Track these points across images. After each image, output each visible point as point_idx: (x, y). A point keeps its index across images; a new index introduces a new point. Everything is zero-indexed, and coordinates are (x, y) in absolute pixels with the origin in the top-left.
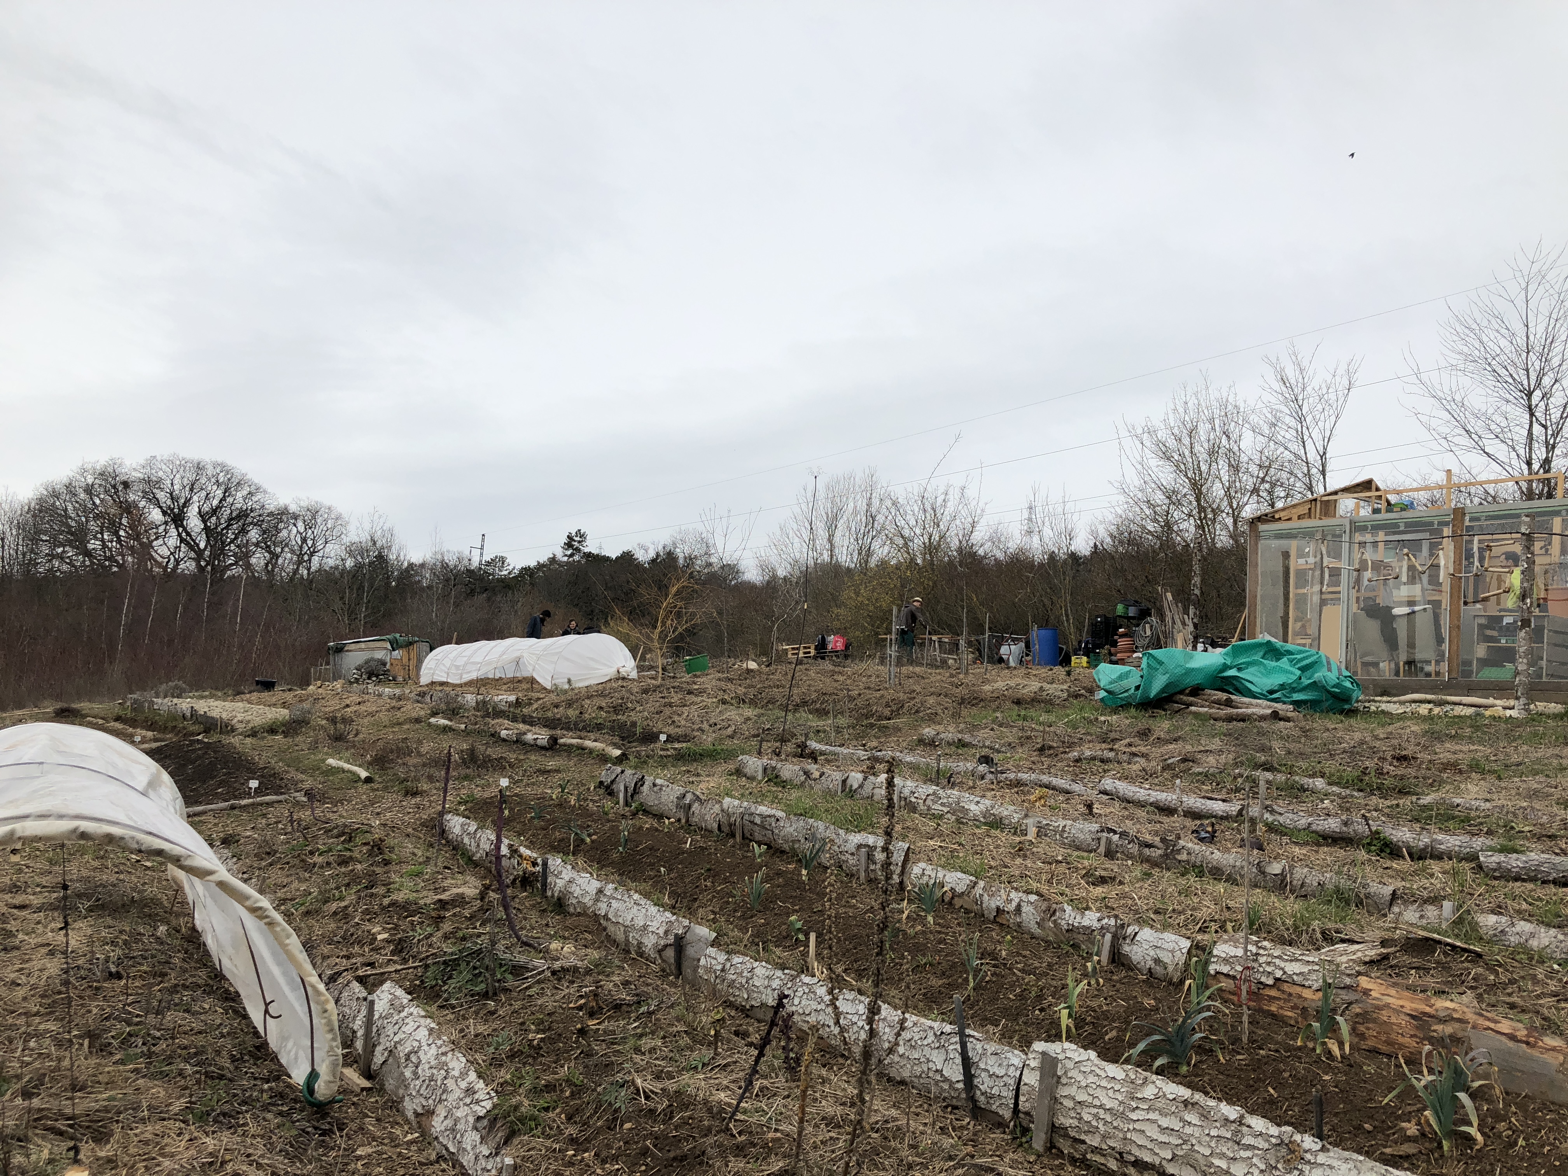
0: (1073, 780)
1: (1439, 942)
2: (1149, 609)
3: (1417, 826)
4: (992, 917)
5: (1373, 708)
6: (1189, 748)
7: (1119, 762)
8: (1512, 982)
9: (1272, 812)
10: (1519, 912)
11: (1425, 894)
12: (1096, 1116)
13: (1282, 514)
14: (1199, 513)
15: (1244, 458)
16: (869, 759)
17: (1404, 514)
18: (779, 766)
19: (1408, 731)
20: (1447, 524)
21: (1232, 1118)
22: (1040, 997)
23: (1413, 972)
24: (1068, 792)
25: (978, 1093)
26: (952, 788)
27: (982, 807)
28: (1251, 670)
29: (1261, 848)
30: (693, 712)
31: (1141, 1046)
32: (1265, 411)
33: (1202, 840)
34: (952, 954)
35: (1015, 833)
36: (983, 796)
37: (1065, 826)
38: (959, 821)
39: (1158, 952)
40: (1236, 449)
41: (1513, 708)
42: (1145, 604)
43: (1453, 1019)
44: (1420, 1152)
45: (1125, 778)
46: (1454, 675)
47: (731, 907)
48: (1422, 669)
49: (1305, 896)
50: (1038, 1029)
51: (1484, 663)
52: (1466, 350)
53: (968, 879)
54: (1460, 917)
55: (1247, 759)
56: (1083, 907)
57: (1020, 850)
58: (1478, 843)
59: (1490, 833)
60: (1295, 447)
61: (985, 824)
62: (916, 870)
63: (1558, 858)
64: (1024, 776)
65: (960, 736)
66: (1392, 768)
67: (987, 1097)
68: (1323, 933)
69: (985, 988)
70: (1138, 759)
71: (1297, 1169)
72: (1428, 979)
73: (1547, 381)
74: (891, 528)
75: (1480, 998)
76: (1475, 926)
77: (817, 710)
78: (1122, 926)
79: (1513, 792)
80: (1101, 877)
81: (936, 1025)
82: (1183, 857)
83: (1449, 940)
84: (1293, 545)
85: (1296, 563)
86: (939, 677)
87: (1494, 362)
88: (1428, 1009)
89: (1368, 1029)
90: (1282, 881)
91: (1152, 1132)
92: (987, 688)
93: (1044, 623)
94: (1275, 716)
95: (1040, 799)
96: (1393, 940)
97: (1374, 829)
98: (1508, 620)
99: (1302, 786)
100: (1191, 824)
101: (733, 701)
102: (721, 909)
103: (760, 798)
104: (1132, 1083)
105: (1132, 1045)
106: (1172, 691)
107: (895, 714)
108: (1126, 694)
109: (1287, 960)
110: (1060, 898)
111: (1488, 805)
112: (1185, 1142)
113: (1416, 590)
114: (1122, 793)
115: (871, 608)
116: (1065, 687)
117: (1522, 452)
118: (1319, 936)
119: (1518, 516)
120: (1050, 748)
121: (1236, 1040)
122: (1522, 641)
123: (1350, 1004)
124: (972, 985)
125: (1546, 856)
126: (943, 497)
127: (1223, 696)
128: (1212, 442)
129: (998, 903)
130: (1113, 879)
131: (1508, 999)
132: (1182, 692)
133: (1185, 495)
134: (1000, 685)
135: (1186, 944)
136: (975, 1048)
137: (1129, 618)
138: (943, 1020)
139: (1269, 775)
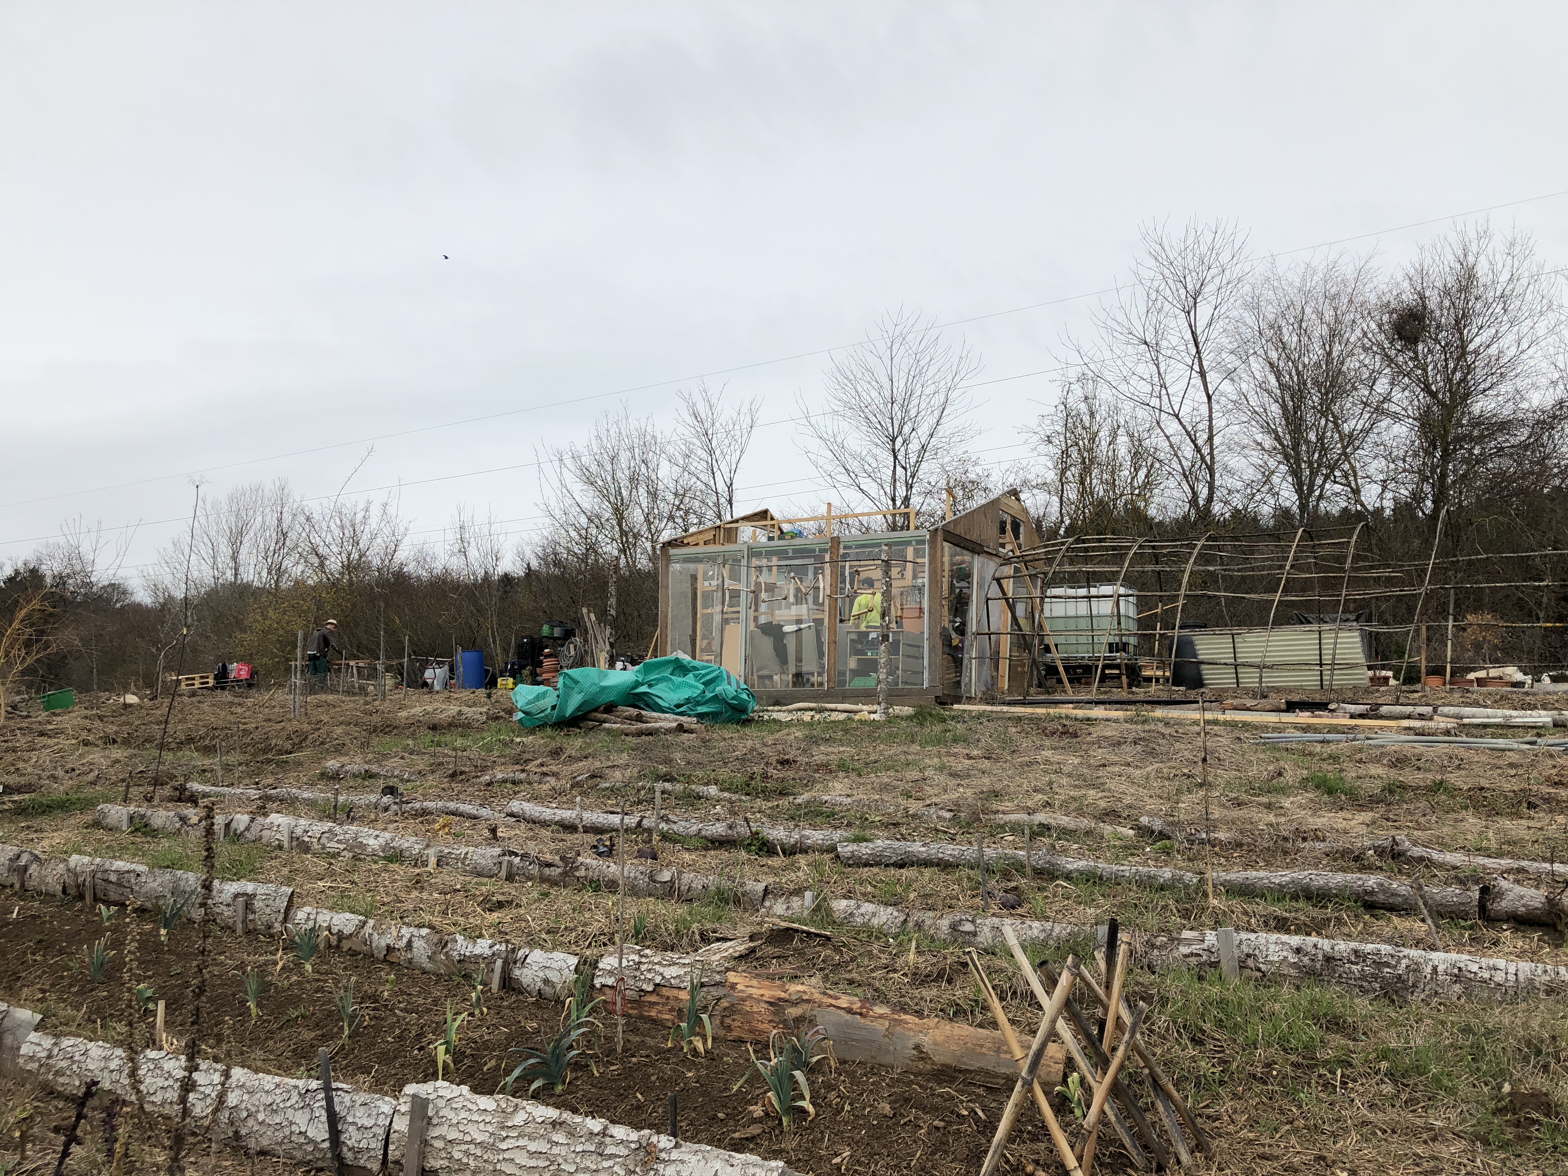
0: (480, 805)
1: (796, 931)
2: (573, 630)
3: (791, 824)
4: (382, 956)
5: (766, 717)
6: (598, 764)
7: (530, 783)
8: (853, 959)
9: (668, 821)
10: (864, 895)
11: (792, 886)
12: (467, 1153)
13: (690, 540)
14: (621, 537)
15: (661, 486)
16: (260, 798)
17: (794, 542)
18: (149, 813)
19: (792, 737)
20: (826, 551)
21: (596, 1131)
22: (420, 1036)
23: (774, 961)
24: (475, 817)
25: (345, 1149)
26: (351, 823)
27: (381, 840)
28: (660, 686)
29: (654, 858)
30: (45, 757)
31: (516, 1073)
32: (679, 442)
33: (600, 854)
34: (330, 1001)
35: (416, 865)
36: (385, 829)
37: (467, 853)
38: (355, 858)
39: (547, 971)
40: (654, 477)
41: (875, 712)
42: (569, 626)
43: (803, 1000)
44: (764, 1131)
45: (535, 798)
46: (832, 684)
47: (66, 982)
48: (808, 680)
49: (691, 900)
50: (416, 1070)
51: (855, 673)
52: (845, 397)
53: (356, 919)
54: (818, 905)
55: (651, 772)
56: (474, 934)
57: (417, 882)
58: (837, 835)
59: (849, 825)
60: (704, 477)
61: (385, 858)
62: (300, 915)
63: (897, 843)
64: (430, 805)
65: (367, 767)
66: (775, 772)
67: (355, 1153)
68: (702, 934)
69: (361, 1035)
70: (548, 778)
71: (652, 1169)
72: (787, 966)
73: (907, 429)
74: (305, 547)
75: (826, 978)
76: (829, 912)
77: (206, 747)
78: (513, 950)
79: (869, 787)
80: (499, 902)
81: (301, 1083)
82: (582, 873)
83: (805, 928)
84: (700, 568)
85: (703, 586)
86: (352, 705)
87: (866, 410)
88: (783, 995)
89: (734, 1020)
90: (671, 887)
91: (522, 1159)
92: (404, 714)
93: (470, 644)
94: (681, 728)
95: (444, 827)
96: (760, 933)
97: (754, 830)
98: (873, 635)
99: (698, 793)
100: (591, 839)
101: (99, 742)
102: (53, 985)
103: (121, 851)
104: (503, 1112)
105: (508, 1072)
106: (586, 709)
107: (298, 747)
108: (542, 715)
109: (665, 966)
110: (453, 929)
111: (849, 800)
112: (552, 1163)
113: (803, 610)
114: (528, 813)
115: (281, 632)
116: (484, 710)
117: (888, 490)
118: (697, 937)
119: (879, 545)
120: (462, 773)
121: (611, 1052)
122: (882, 655)
123: (719, 999)
124: (346, 1032)
125: (889, 842)
126: (363, 513)
127: (634, 712)
128: (632, 469)
129: (388, 941)
130: (510, 903)
131: (848, 976)
132: (596, 710)
133: (608, 520)
134: (417, 710)
135: (573, 961)
136: (342, 1101)
137: (555, 639)
138: (310, 1077)
139: (668, 786)
